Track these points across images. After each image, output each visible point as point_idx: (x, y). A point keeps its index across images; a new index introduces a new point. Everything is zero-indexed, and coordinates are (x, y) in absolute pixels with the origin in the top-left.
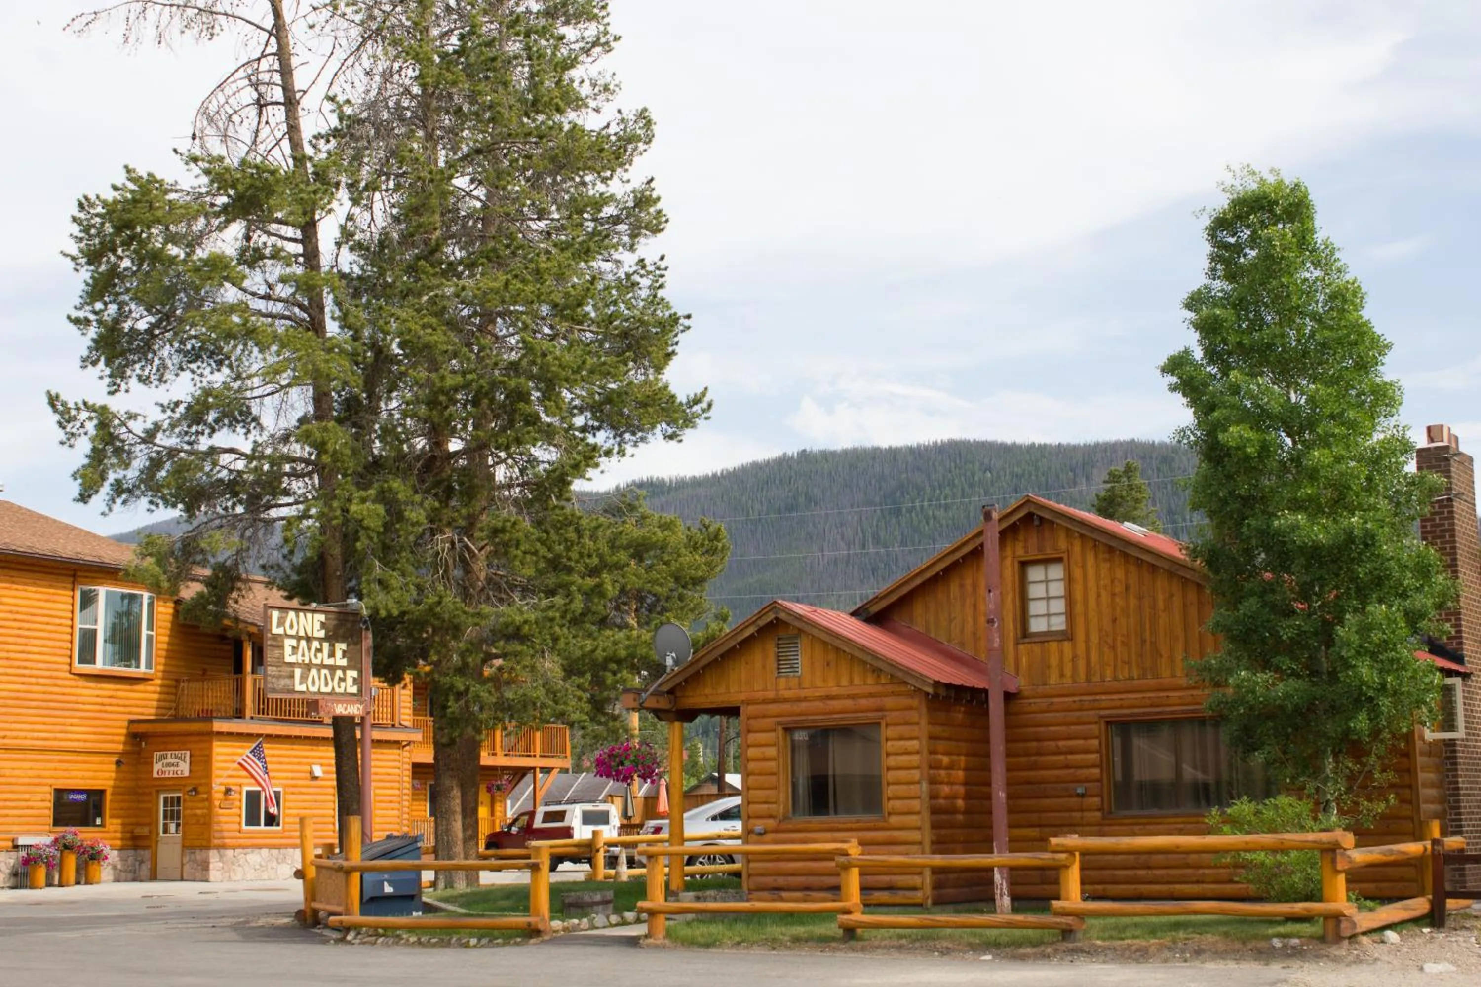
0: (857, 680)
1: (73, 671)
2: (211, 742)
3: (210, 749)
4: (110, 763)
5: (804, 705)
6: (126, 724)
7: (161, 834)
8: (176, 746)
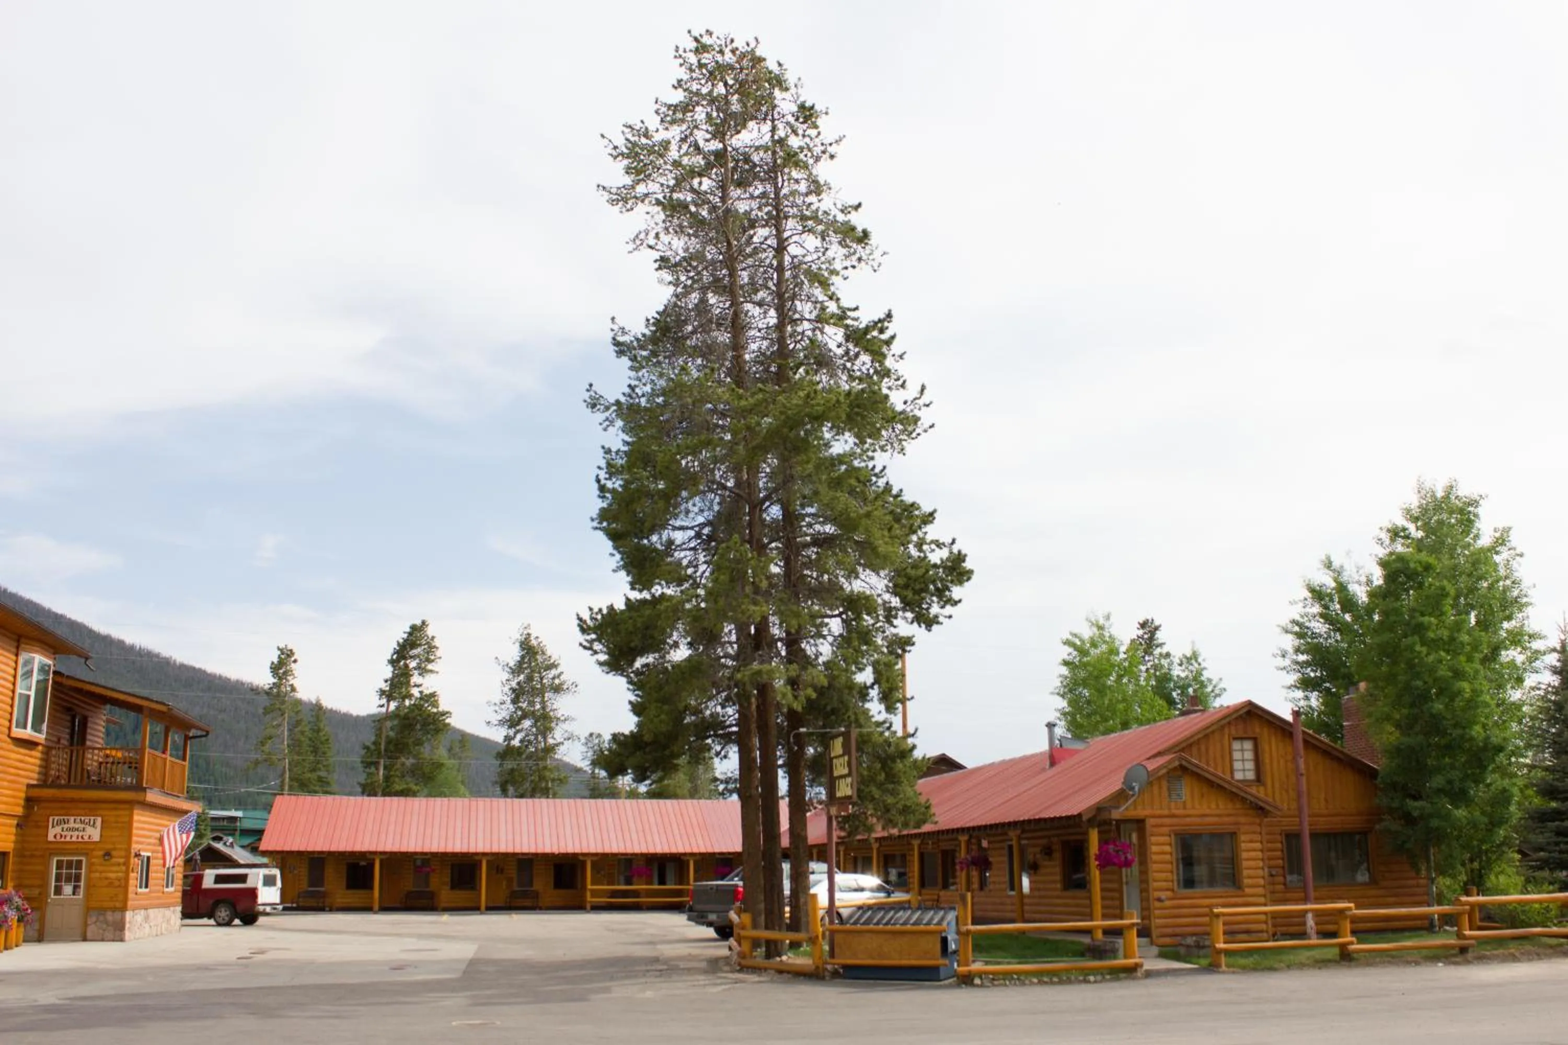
0: (1221, 806)
1: (13, 735)
2: (132, 810)
3: (131, 816)
4: (10, 826)
5: (1188, 820)
6: (24, 788)
7: (52, 896)
8: (82, 812)
